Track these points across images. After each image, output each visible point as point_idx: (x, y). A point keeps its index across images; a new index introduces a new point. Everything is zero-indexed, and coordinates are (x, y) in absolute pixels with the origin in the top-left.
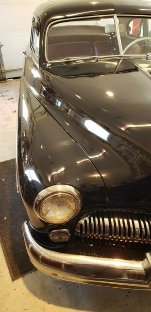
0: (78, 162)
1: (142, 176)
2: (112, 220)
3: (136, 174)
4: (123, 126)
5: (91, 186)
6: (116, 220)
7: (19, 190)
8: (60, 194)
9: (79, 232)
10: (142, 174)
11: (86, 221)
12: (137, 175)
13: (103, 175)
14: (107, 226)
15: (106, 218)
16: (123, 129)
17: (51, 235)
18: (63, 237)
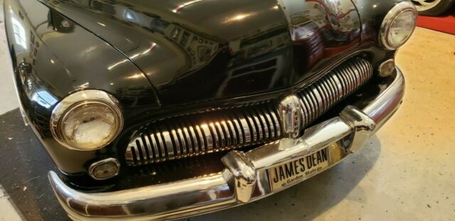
0: (110, 68)
1: (203, 63)
2: (174, 132)
3: (193, 61)
4: (174, 8)
5: (130, 89)
6: (180, 131)
7: (27, 122)
8: (86, 103)
9: (132, 159)
10: (201, 59)
11: (138, 142)
12: (195, 63)
13: (148, 74)
14: (168, 142)
15: (165, 131)
16: (175, 11)
17: (90, 172)
18: (109, 170)
